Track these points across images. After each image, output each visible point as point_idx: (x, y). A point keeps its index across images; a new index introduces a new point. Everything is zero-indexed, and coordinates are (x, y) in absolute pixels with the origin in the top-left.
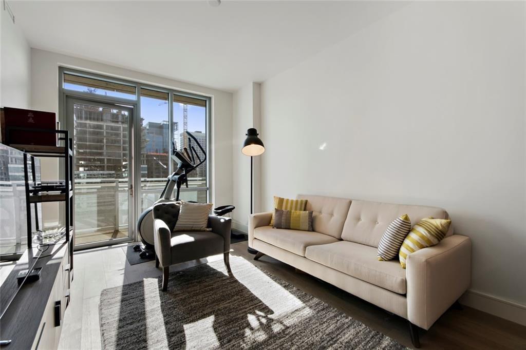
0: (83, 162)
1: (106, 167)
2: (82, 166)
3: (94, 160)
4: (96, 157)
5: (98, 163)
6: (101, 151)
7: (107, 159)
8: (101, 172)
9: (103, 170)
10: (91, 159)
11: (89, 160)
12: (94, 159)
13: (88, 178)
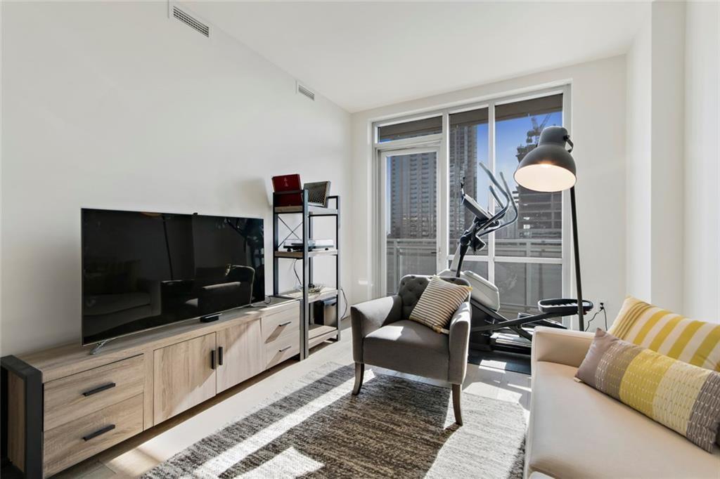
0: (528, 218)
1: (553, 224)
2: (527, 223)
3: (540, 215)
4: (542, 211)
5: (544, 219)
6: (548, 203)
7: (555, 213)
8: (547, 230)
9: (550, 227)
10: (536, 213)
11: (534, 215)
12: (539, 213)
13: (533, 237)
